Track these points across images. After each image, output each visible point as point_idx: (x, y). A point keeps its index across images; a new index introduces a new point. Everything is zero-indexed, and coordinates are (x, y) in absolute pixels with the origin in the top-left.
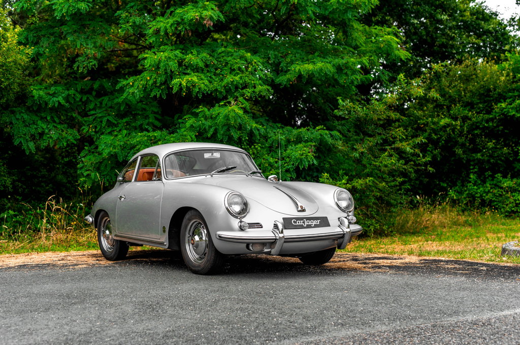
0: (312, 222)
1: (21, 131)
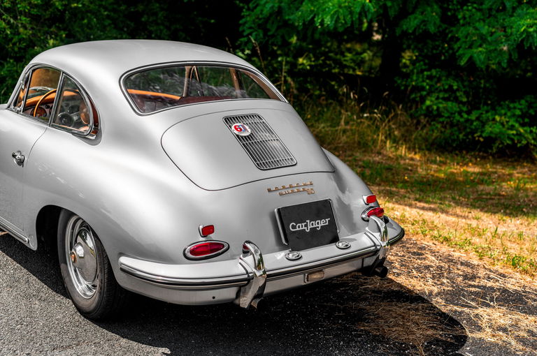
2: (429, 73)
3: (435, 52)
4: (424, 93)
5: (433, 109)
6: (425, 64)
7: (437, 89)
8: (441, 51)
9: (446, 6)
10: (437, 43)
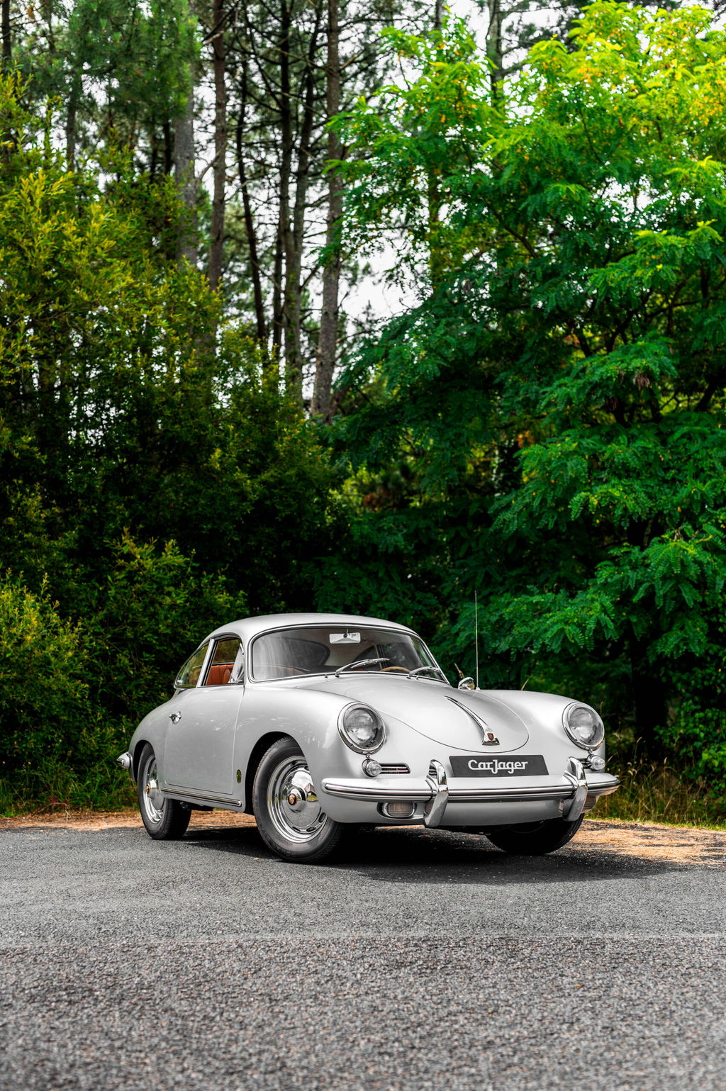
0: (510, 766)
1: (329, 598)
2: (702, 714)
3: (706, 683)
4: (698, 744)
5: (714, 766)
6: (695, 703)
7: (716, 738)
8: (715, 682)
9: (714, 619)
10: (708, 671)
